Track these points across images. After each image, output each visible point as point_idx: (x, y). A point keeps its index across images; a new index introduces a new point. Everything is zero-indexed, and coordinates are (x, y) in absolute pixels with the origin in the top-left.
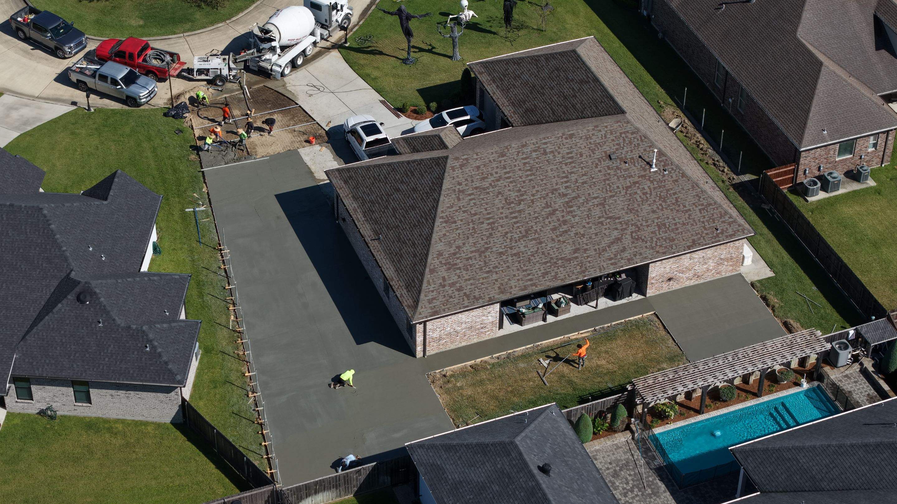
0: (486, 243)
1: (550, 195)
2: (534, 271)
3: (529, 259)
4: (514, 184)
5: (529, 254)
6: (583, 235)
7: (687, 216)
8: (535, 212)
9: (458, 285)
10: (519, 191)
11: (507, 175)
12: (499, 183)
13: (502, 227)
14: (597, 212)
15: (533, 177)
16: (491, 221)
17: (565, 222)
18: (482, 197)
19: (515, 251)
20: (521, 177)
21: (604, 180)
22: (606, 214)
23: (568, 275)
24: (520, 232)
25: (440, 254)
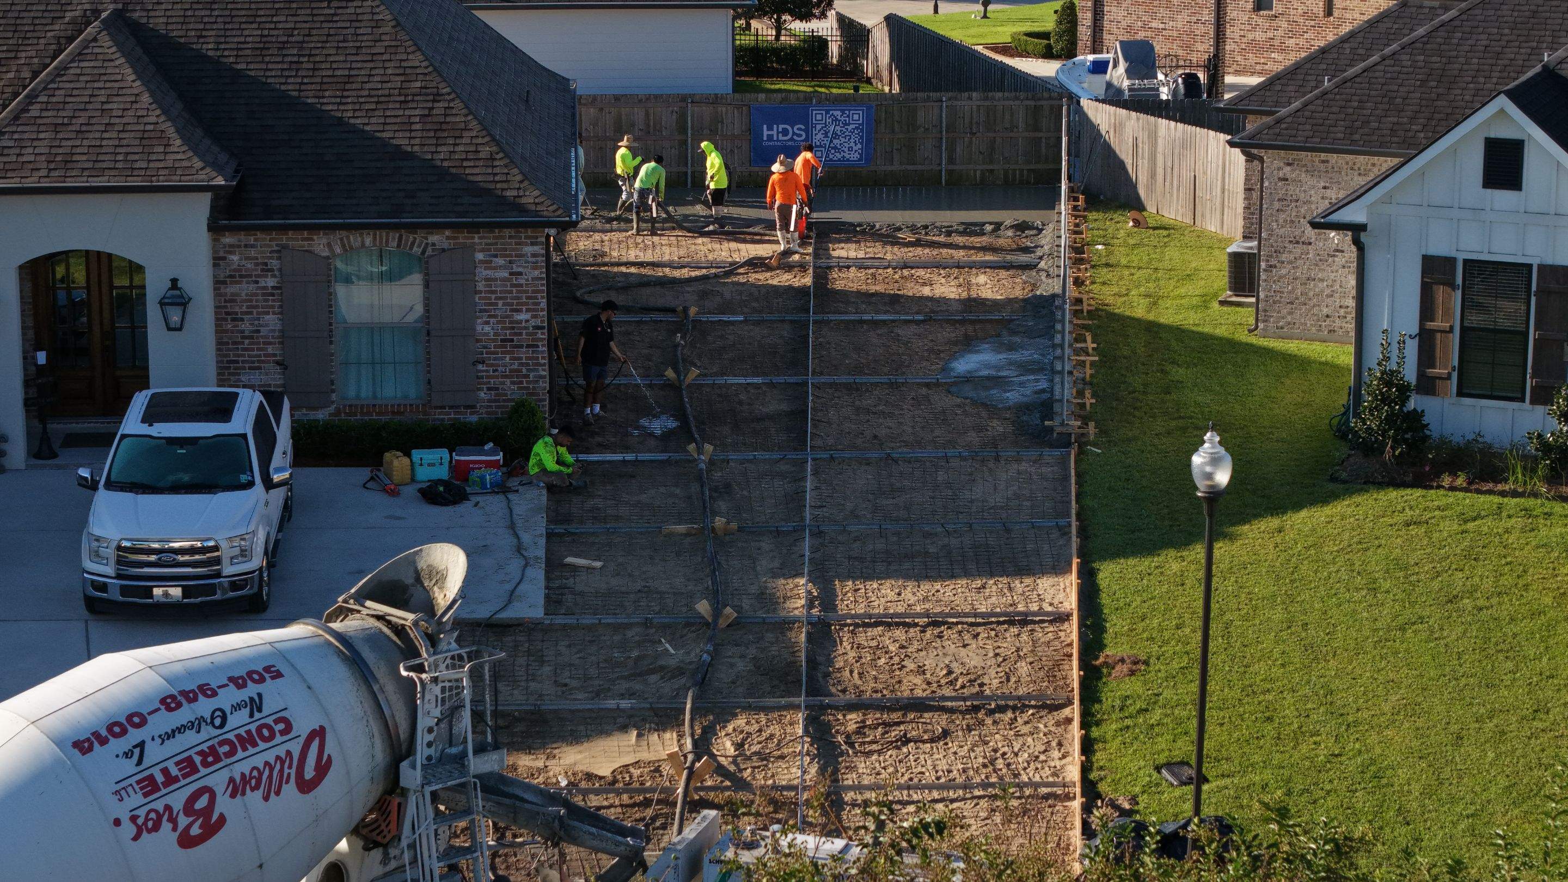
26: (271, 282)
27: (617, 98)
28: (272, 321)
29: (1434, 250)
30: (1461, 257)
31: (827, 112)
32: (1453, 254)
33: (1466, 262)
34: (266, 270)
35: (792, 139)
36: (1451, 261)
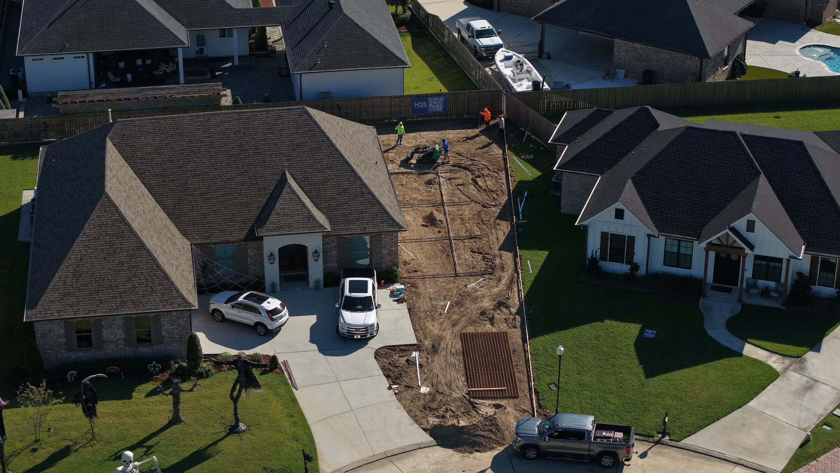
26: (335, 244)
27: (372, 98)
28: (335, 253)
29: (603, 231)
30: (610, 233)
31: (433, 98)
32: (608, 232)
33: (611, 234)
34: (334, 242)
35: (423, 106)
36: (607, 233)
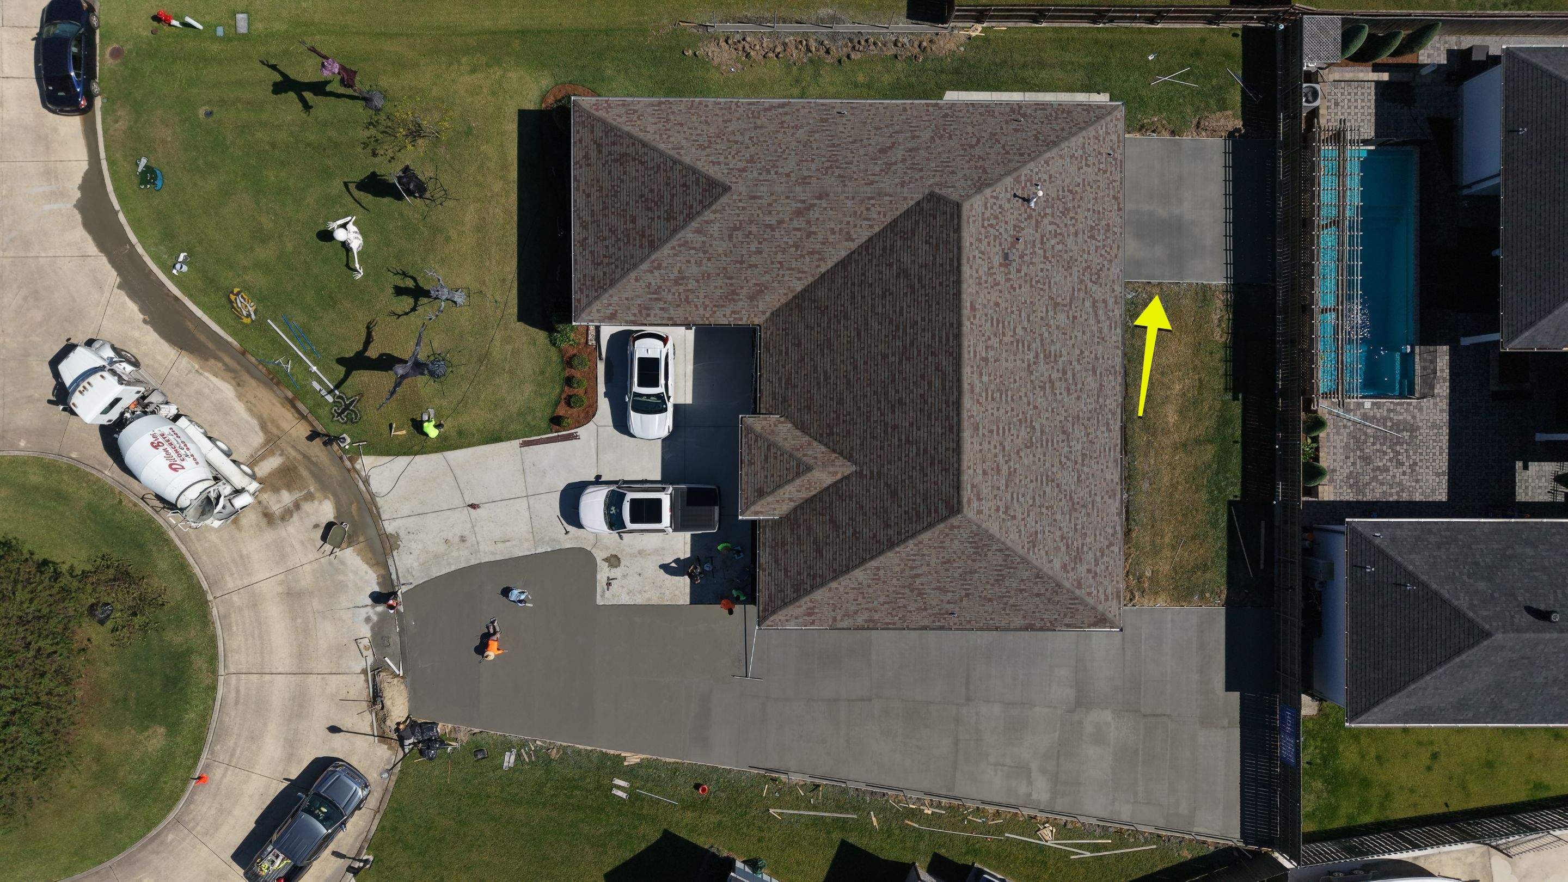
0: (1066, 495)
1: (1033, 377)
2: (1103, 441)
3: (1090, 442)
4: (1012, 426)
5: (1085, 439)
6: (1082, 352)
7: (1088, 188)
8: (1047, 411)
9: (1098, 554)
10: (1020, 421)
11: (1001, 431)
12: (1007, 448)
13: (1053, 466)
14: (1062, 318)
15: (1009, 393)
16: (1044, 478)
17: (1064, 372)
18: (1017, 482)
19: (1080, 458)
20: (1007, 412)
21: (1031, 286)
22: (1065, 306)
23: (1115, 395)
24: (1063, 441)
25: (1064, 567)
